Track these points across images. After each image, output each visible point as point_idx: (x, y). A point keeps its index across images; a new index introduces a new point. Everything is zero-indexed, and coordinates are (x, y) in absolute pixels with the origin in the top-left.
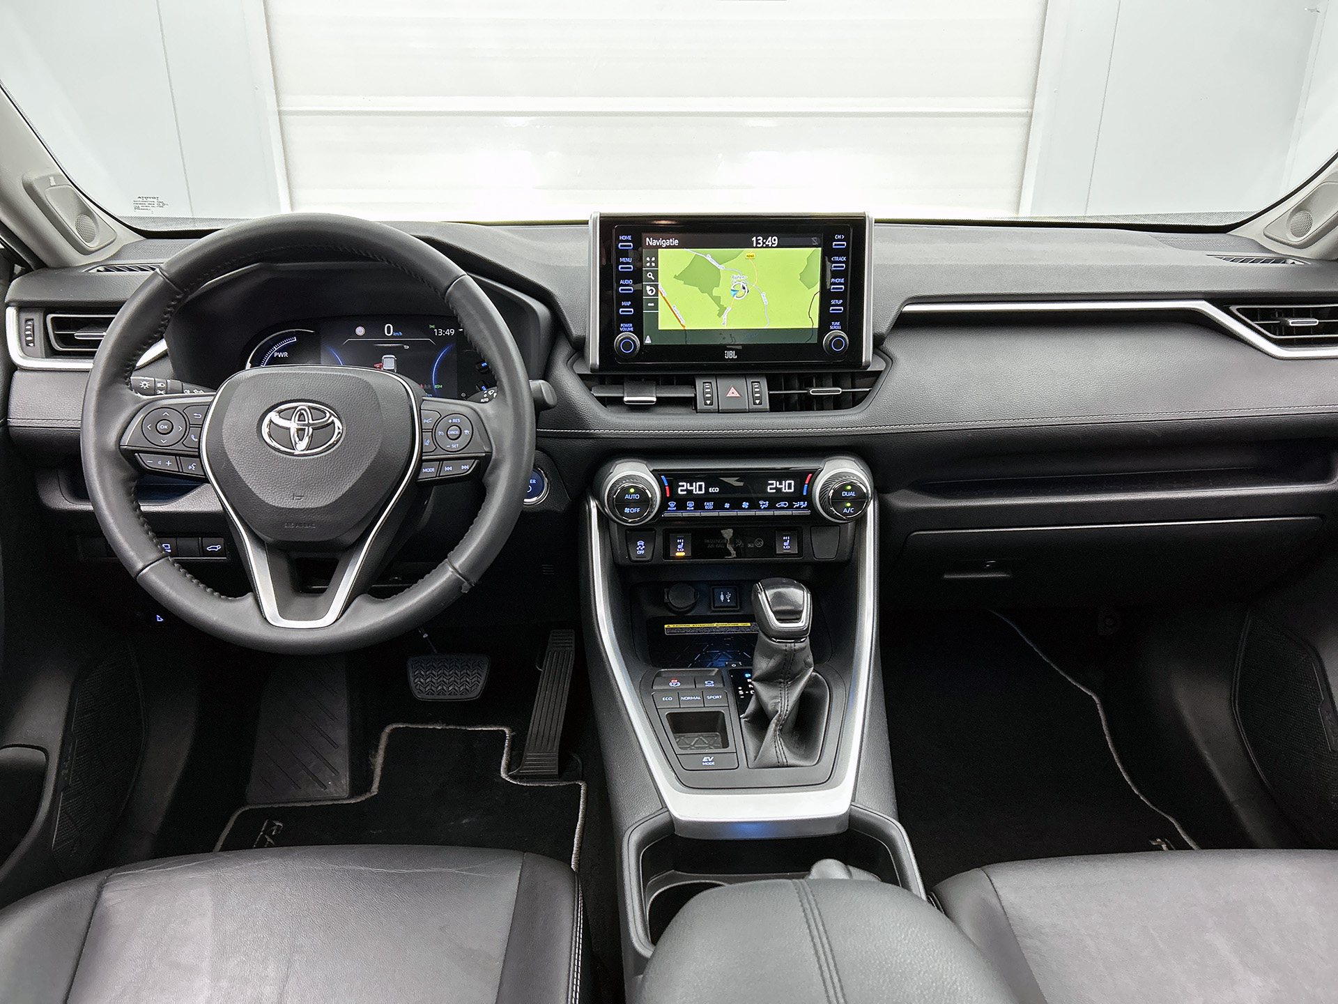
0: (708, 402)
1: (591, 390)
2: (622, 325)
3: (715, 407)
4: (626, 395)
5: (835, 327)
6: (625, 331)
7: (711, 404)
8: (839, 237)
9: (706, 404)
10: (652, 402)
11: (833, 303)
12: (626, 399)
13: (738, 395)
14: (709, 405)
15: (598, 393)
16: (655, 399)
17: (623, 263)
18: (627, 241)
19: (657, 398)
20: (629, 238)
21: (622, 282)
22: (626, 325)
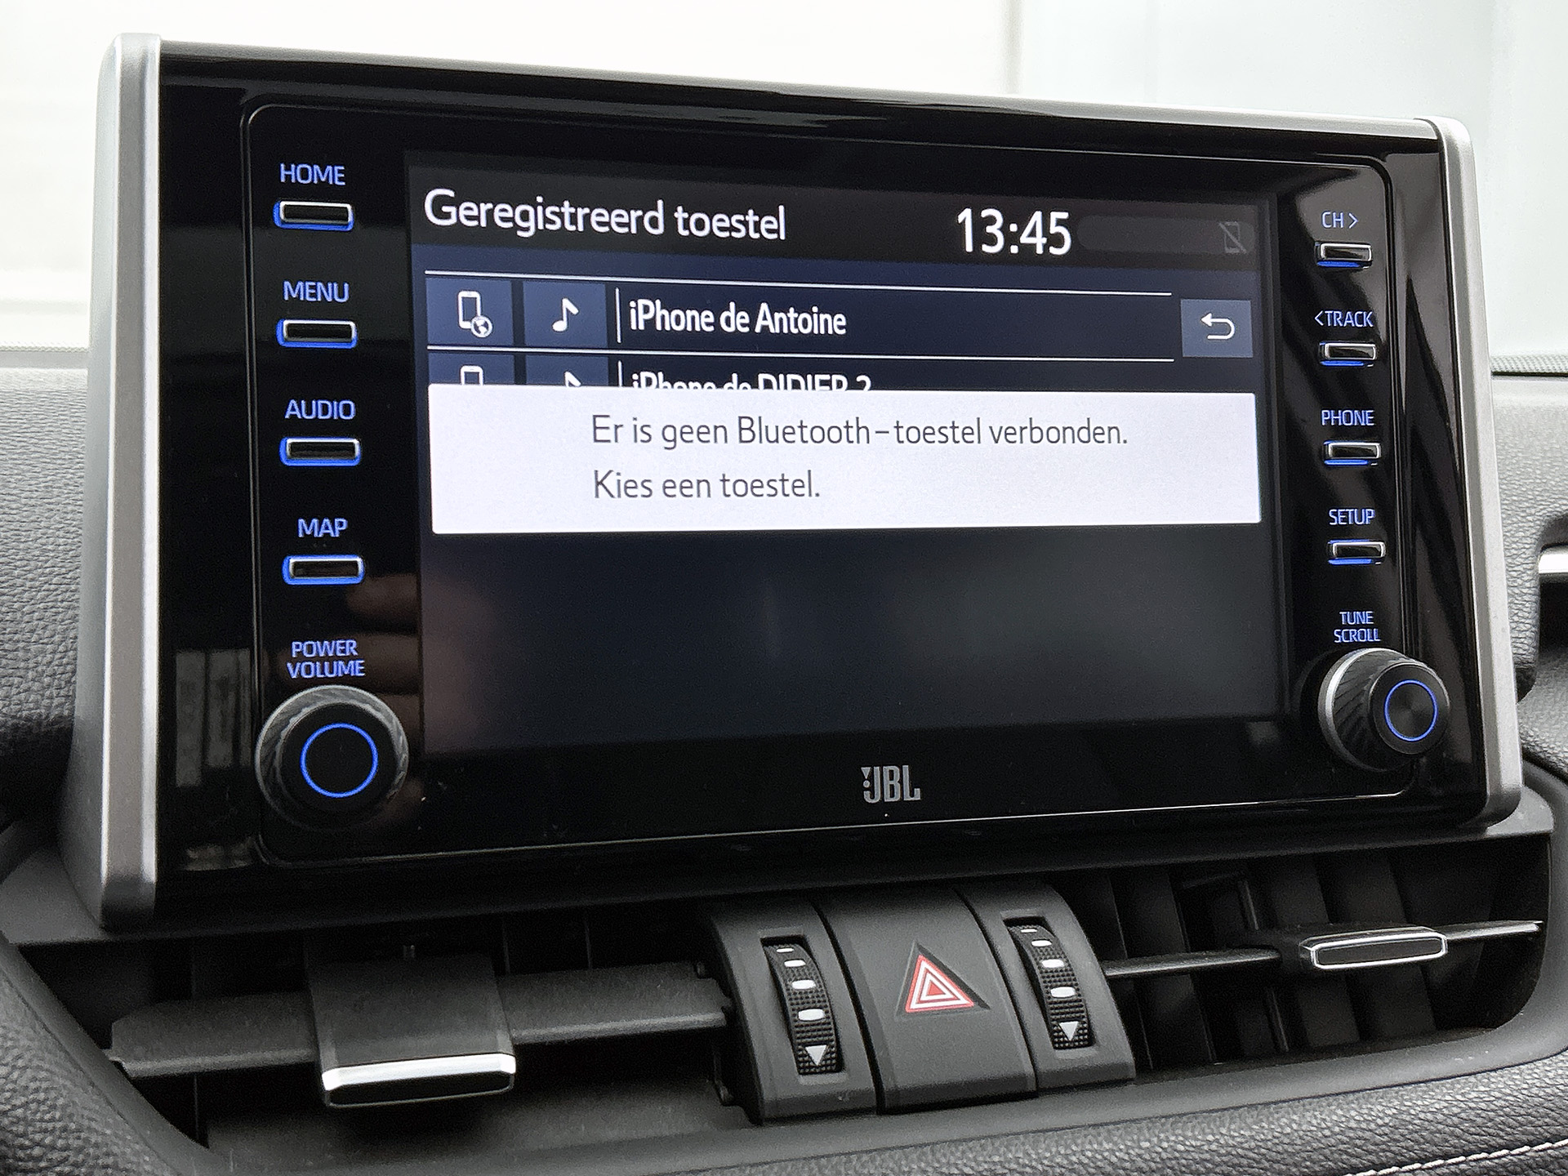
0: (817, 1053)
1: (104, 1042)
2: (297, 647)
3: (856, 1078)
4: (328, 1054)
5: (1355, 636)
6: (316, 682)
7: (836, 1062)
8: (1339, 220)
9: (805, 1067)
10: (497, 1078)
11: (1338, 521)
12: (333, 1079)
13: (963, 1000)
14: (824, 1069)
15: (151, 1054)
16: (506, 1064)
17: (298, 308)
18: (323, 191)
19: (522, 1052)
20: (334, 175)
21: (295, 409)
22: (321, 648)
